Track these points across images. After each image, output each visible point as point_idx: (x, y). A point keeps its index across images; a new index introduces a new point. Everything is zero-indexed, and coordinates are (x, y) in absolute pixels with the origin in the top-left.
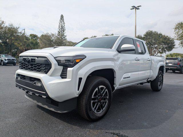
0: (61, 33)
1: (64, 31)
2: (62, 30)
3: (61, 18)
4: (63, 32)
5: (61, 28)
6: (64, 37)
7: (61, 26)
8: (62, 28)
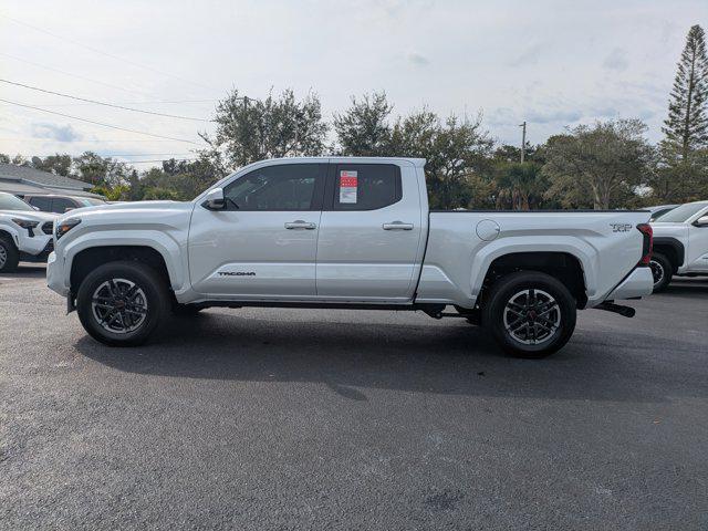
0: (684, 111)
1: (699, 101)
2: (694, 94)
3: (691, 45)
4: (698, 104)
5: (686, 87)
6: (703, 128)
7: (688, 77)
8: (692, 87)
